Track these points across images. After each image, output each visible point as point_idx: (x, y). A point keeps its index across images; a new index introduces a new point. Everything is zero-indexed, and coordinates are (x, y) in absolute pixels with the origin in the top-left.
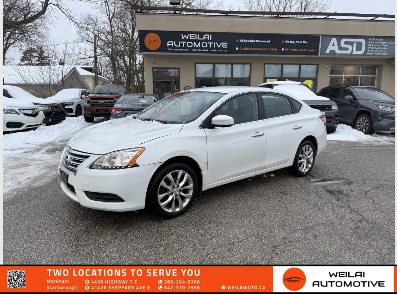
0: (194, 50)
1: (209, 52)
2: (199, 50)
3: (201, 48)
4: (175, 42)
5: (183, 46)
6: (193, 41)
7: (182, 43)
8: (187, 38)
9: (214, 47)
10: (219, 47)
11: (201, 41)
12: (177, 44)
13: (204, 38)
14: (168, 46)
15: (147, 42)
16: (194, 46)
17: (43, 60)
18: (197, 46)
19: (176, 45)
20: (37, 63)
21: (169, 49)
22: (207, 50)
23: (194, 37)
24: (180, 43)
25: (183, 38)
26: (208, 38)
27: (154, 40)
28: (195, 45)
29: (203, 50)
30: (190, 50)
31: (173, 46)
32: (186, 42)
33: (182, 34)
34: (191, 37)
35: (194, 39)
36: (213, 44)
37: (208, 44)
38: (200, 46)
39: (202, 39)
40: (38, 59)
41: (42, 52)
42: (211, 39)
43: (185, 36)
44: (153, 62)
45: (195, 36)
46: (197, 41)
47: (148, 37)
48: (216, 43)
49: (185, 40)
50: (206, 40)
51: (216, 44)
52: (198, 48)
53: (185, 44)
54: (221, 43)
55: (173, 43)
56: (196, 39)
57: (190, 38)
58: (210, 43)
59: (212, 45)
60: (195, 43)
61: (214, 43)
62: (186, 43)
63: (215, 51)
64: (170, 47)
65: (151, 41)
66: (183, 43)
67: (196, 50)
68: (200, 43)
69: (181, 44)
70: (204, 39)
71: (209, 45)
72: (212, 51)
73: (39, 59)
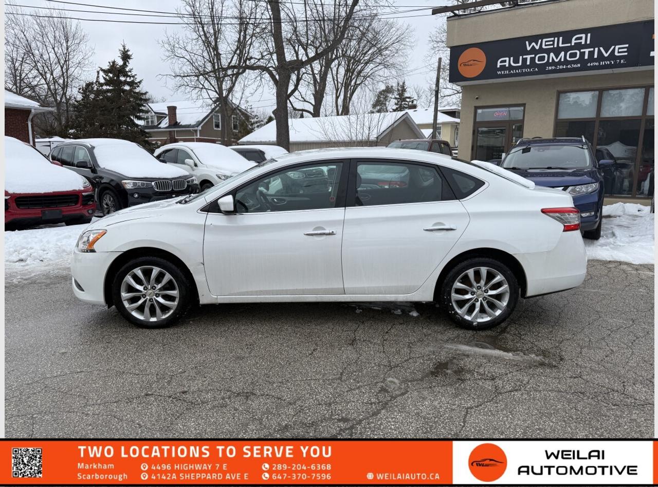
0: (550, 68)
1: (584, 68)
2: (561, 67)
3: (566, 62)
4: (512, 58)
5: (528, 63)
6: (548, 51)
7: (527, 58)
8: (537, 48)
9: (596, 56)
10: (606, 55)
11: (566, 50)
12: (516, 61)
13: (573, 42)
14: (498, 66)
15: (462, 65)
16: (551, 61)
17: (404, 103)
18: (556, 60)
19: (514, 63)
20: (395, 107)
21: (499, 73)
22: (579, 65)
23: (552, 43)
24: (522, 57)
25: (529, 48)
26: (583, 42)
27: (474, 60)
28: (553, 58)
29: (569, 66)
30: (542, 69)
31: (507, 66)
32: (533, 56)
33: (527, 42)
34: (545, 43)
35: (552, 47)
36: (593, 52)
37: (580, 53)
38: (562, 60)
39: (569, 45)
40: (396, 101)
41: (404, 90)
42: (588, 42)
43: (534, 44)
44: (476, 97)
45: (553, 41)
46: (557, 51)
47: (464, 57)
48: (601, 49)
49: (533, 51)
50: (579, 46)
51: (599, 51)
52: (560, 63)
53: (533, 59)
54: (613, 47)
55: (508, 61)
56: (555, 46)
57: (544, 47)
58: (587, 51)
59: (591, 53)
60: (552, 55)
61: (596, 49)
62: (535, 58)
63: (597, 64)
64: (503, 68)
65: (469, 63)
66: (529, 57)
67: (554, 68)
68: (562, 54)
69: (525, 60)
70: (573, 44)
71: (583, 54)
72: (589, 65)
73: (398, 102)
